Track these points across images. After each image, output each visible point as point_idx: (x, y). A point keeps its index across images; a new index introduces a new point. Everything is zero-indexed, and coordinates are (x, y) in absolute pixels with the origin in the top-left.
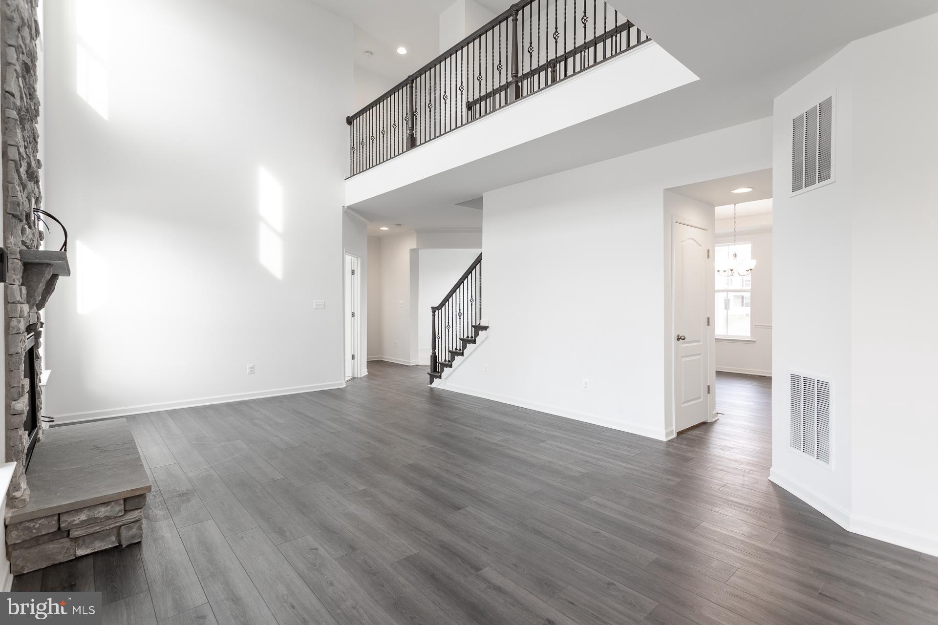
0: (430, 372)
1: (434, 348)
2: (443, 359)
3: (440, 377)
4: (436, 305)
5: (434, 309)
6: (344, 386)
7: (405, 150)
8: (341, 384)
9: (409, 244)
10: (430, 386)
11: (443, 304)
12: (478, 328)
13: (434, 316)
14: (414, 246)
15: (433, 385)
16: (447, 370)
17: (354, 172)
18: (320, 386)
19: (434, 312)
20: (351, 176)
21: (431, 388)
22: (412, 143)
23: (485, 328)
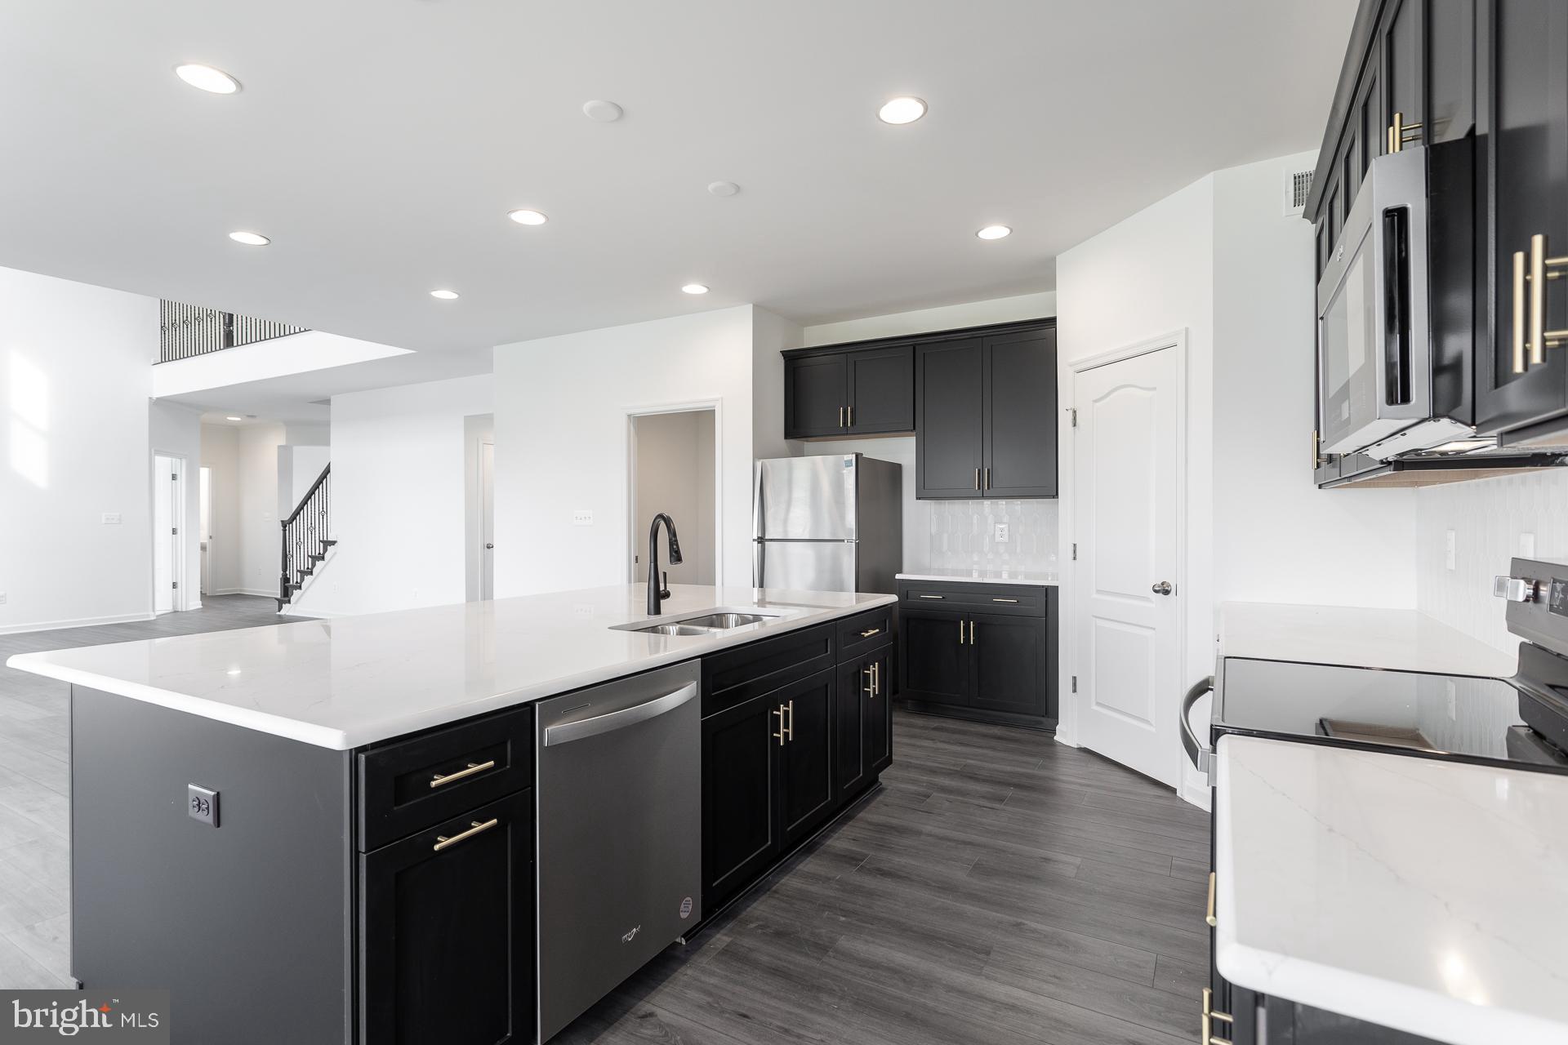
0: (279, 597)
1: (285, 568)
2: (295, 581)
3: (289, 602)
4: (286, 518)
5: (284, 525)
6: (153, 618)
7: (222, 347)
8: (148, 616)
9: (274, 441)
10: (278, 613)
11: (293, 518)
12: (328, 544)
13: (285, 531)
14: (283, 443)
15: (282, 612)
16: (296, 593)
17: (164, 359)
18: (119, 618)
19: (284, 527)
20: (162, 362)
21: (280, 616)
22: (229, 342)
23: (333, 543)
